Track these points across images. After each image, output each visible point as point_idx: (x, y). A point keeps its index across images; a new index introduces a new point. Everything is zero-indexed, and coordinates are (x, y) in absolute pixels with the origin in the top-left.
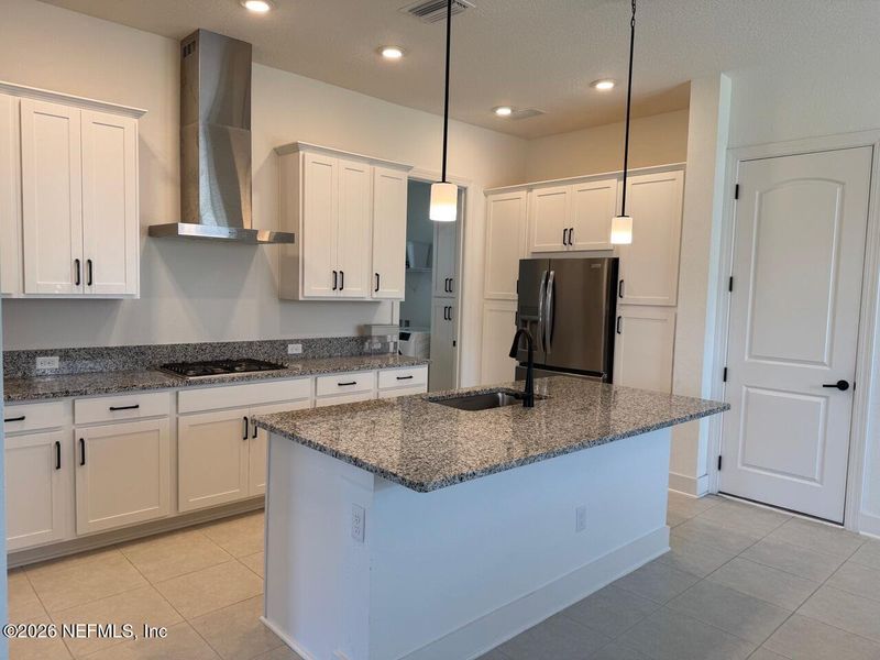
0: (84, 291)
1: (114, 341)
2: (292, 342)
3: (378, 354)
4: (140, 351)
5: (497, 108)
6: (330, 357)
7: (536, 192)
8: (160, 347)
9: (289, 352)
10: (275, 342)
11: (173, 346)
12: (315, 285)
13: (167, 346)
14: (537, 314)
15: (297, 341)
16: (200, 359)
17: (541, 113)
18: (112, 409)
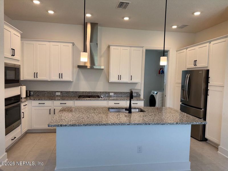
0: (61, 79)
1: (71, 90)
2: (111, 92)
3: (135, 97)
4: (76, 92)
5: (173, 26)
6: (121, 97)
7: (188, 49)
8: (80, 92)
9: (110, 95)
10: (107, 92)
11: (83, 92)
12: (113, 78)
13: (82, 92)
14: (184, 88)
15: (112, 92)
16: (89, 95)
17: (187, 25)
18: (61, 104)
